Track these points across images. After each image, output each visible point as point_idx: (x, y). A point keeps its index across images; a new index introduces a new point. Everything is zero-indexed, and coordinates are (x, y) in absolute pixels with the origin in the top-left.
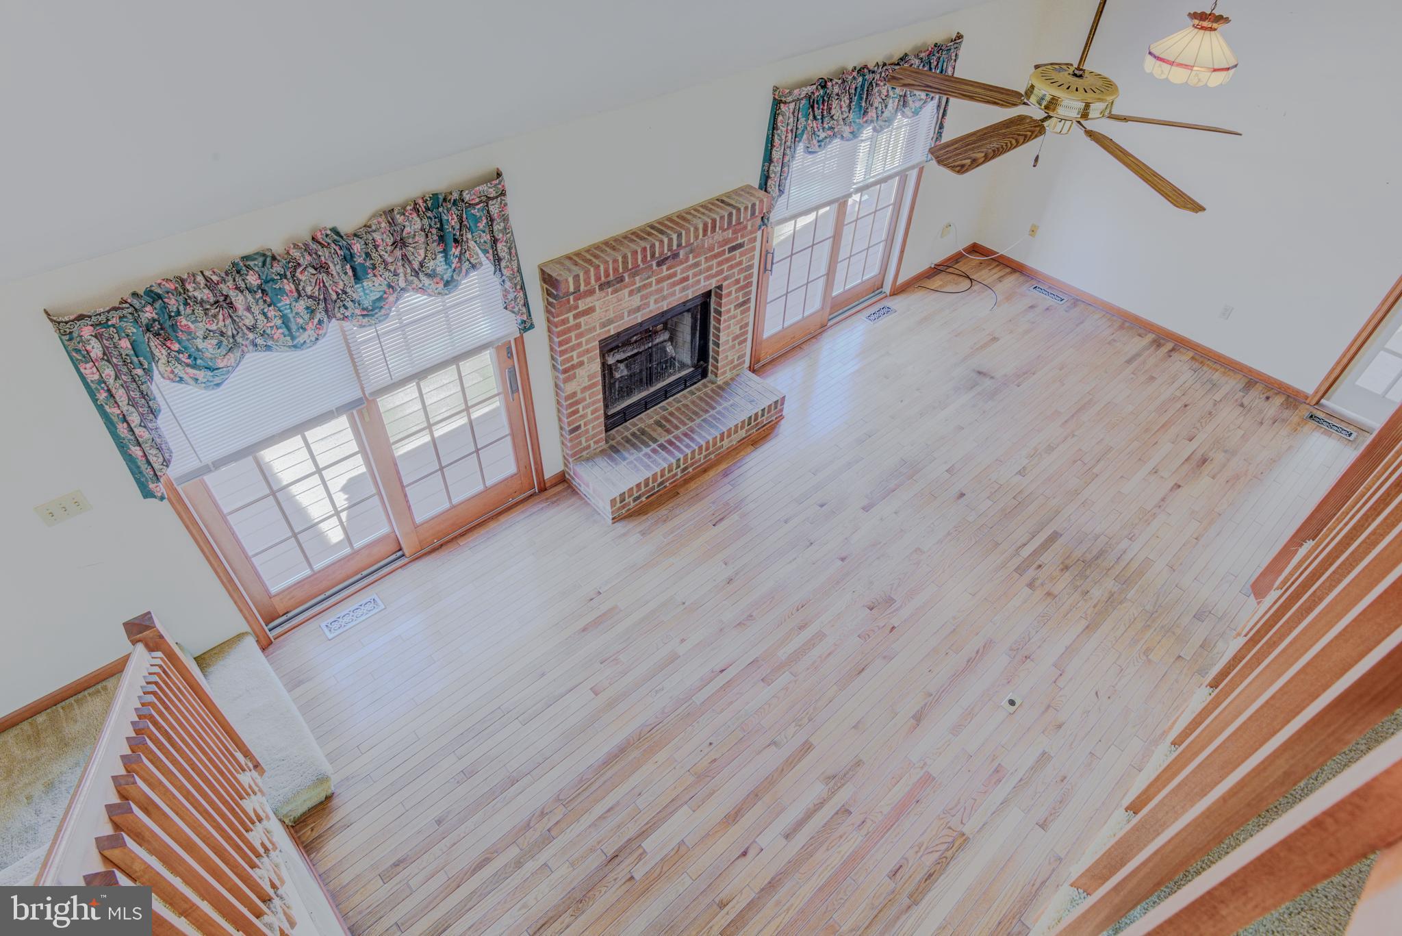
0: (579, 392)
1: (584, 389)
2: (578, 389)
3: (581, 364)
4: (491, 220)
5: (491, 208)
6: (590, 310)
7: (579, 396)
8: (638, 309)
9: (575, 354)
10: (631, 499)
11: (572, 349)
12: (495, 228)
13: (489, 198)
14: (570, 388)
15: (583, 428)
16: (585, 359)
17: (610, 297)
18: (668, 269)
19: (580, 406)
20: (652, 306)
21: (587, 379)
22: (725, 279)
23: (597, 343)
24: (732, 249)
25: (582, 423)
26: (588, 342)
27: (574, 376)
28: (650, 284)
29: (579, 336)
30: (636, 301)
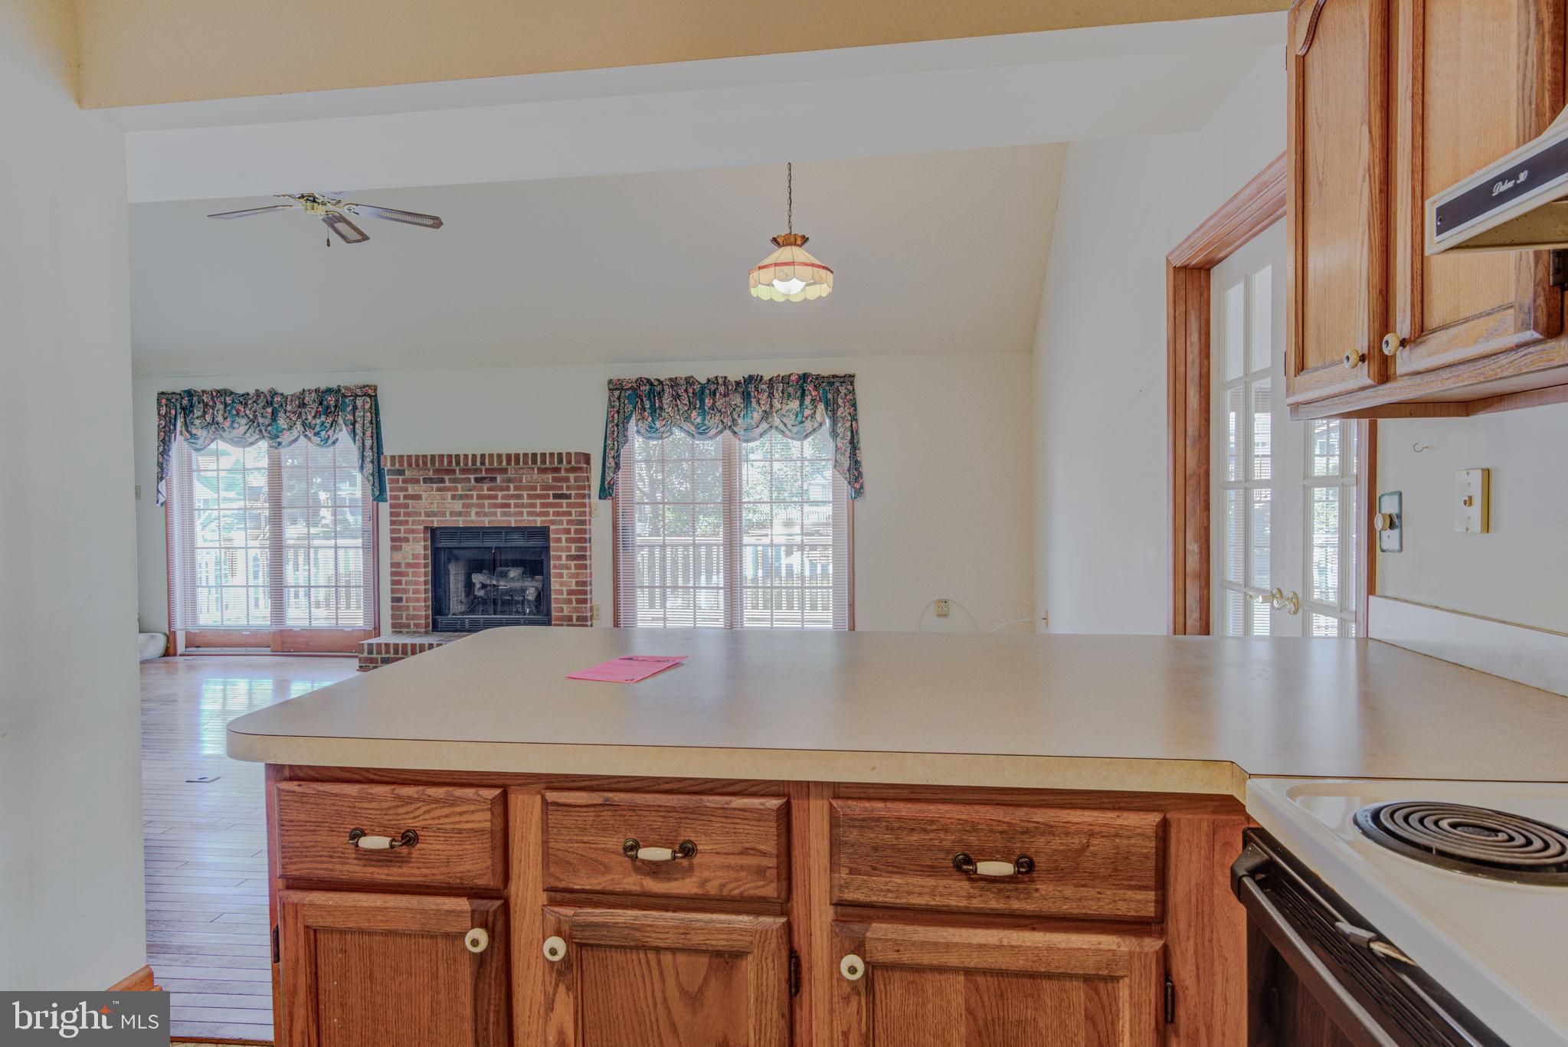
0: (403, 565)
1: (408, 565)
2: (403, 562)
3: (407, 540)
4: (355, 408)
5: (357, 402)
6: (418, 497)
7: (403, 569)
8: (460, 514)
9: (402, 528)
10: (379, 657)
11: (402, 523)
12: (357, 414)
13: (357, 396)
14: (398, 557)
15: (404, 603)
16: (411, 536)
17: (434, 493)
18: (489, 489)
19: (404, 579)
20: (473, 517)
21: (411, 557)
22: (553, 522)
23: (422, 527)
24: (556, 496)
25: (404, 596)
26: (414, 523)
27: (399, 548)
28: (471, 497)
29: (407, 514)
30: (458, 505)
